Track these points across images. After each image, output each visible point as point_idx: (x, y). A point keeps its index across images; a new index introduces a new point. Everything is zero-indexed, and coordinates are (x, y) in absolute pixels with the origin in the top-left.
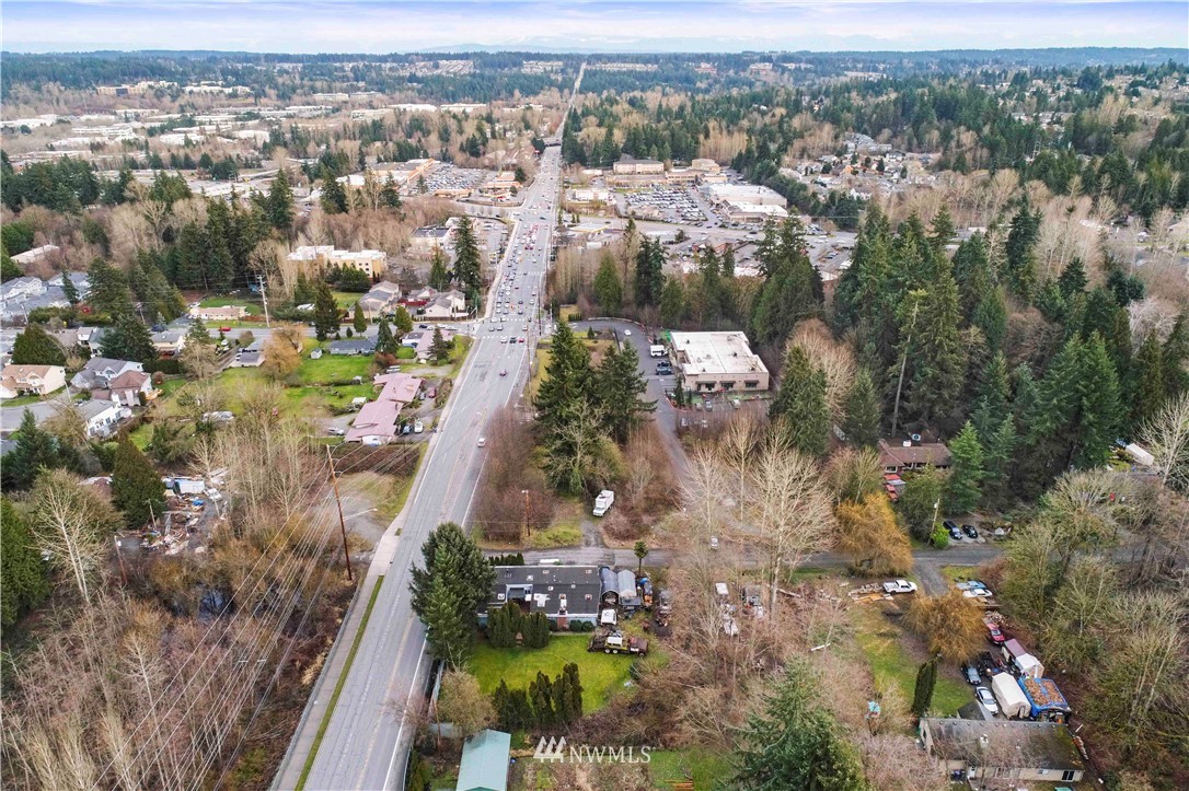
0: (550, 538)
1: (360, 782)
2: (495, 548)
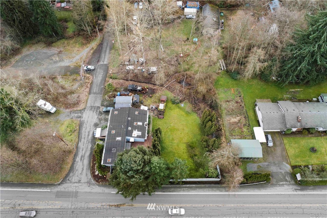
0: (71, 135)
1: (251, 205)
2: (70, 165)
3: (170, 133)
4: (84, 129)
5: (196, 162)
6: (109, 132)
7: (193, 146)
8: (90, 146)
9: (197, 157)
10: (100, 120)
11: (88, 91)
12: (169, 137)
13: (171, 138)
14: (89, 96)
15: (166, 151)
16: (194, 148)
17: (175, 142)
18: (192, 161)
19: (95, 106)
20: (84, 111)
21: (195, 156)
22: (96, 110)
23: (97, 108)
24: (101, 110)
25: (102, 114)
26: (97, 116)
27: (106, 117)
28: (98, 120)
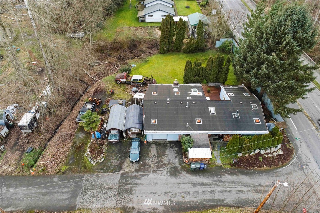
4: (188, 198)
6: (200, 128)
8: (227, 177)
10: (160, 166)
14: (79, 209)
19: (119, 183)
20: (133, 208)
22: (133, 178)
23: (126, 178)
24: (132, 167)
25: (144, 164)
26: (148, 174)
27: (153, 154)
28: (161, 169)
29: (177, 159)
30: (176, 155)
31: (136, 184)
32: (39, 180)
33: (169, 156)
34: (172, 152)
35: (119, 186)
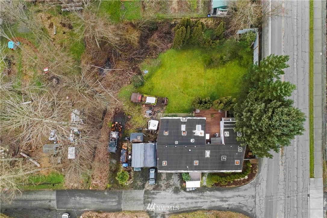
3: (190, 90)
5: (230, 58)
6: (196, 168)
7: (209, 61)
8: (208, 193)
9: (224, 57)
10: (168, 186)
11: (113, 214)
12: (196, 91)
13: (198, 88)
14: (124, 211)
15: (215, 94)
16: (211, 60)
17: (203, 83)
18: (230, 62)
19: (144, 197)
20: (153, 212)
21: (223, 58)
22: (152, 194)
23: (148, 194)
24: (151, 187)
25: (158, 186)
26: (161, 191)
27: (164, 178)
28: (168, 189)
29: (179, 181)
30: (179, 179)
31: (154, 198)
32: (96, 193)
33: (174, 180)
34: (177, 177)
35: (144, 199)
